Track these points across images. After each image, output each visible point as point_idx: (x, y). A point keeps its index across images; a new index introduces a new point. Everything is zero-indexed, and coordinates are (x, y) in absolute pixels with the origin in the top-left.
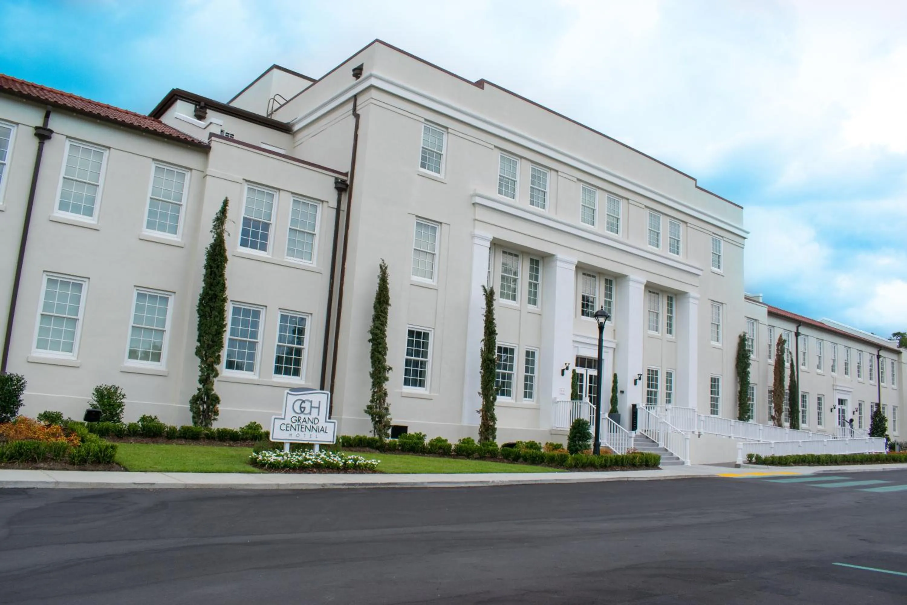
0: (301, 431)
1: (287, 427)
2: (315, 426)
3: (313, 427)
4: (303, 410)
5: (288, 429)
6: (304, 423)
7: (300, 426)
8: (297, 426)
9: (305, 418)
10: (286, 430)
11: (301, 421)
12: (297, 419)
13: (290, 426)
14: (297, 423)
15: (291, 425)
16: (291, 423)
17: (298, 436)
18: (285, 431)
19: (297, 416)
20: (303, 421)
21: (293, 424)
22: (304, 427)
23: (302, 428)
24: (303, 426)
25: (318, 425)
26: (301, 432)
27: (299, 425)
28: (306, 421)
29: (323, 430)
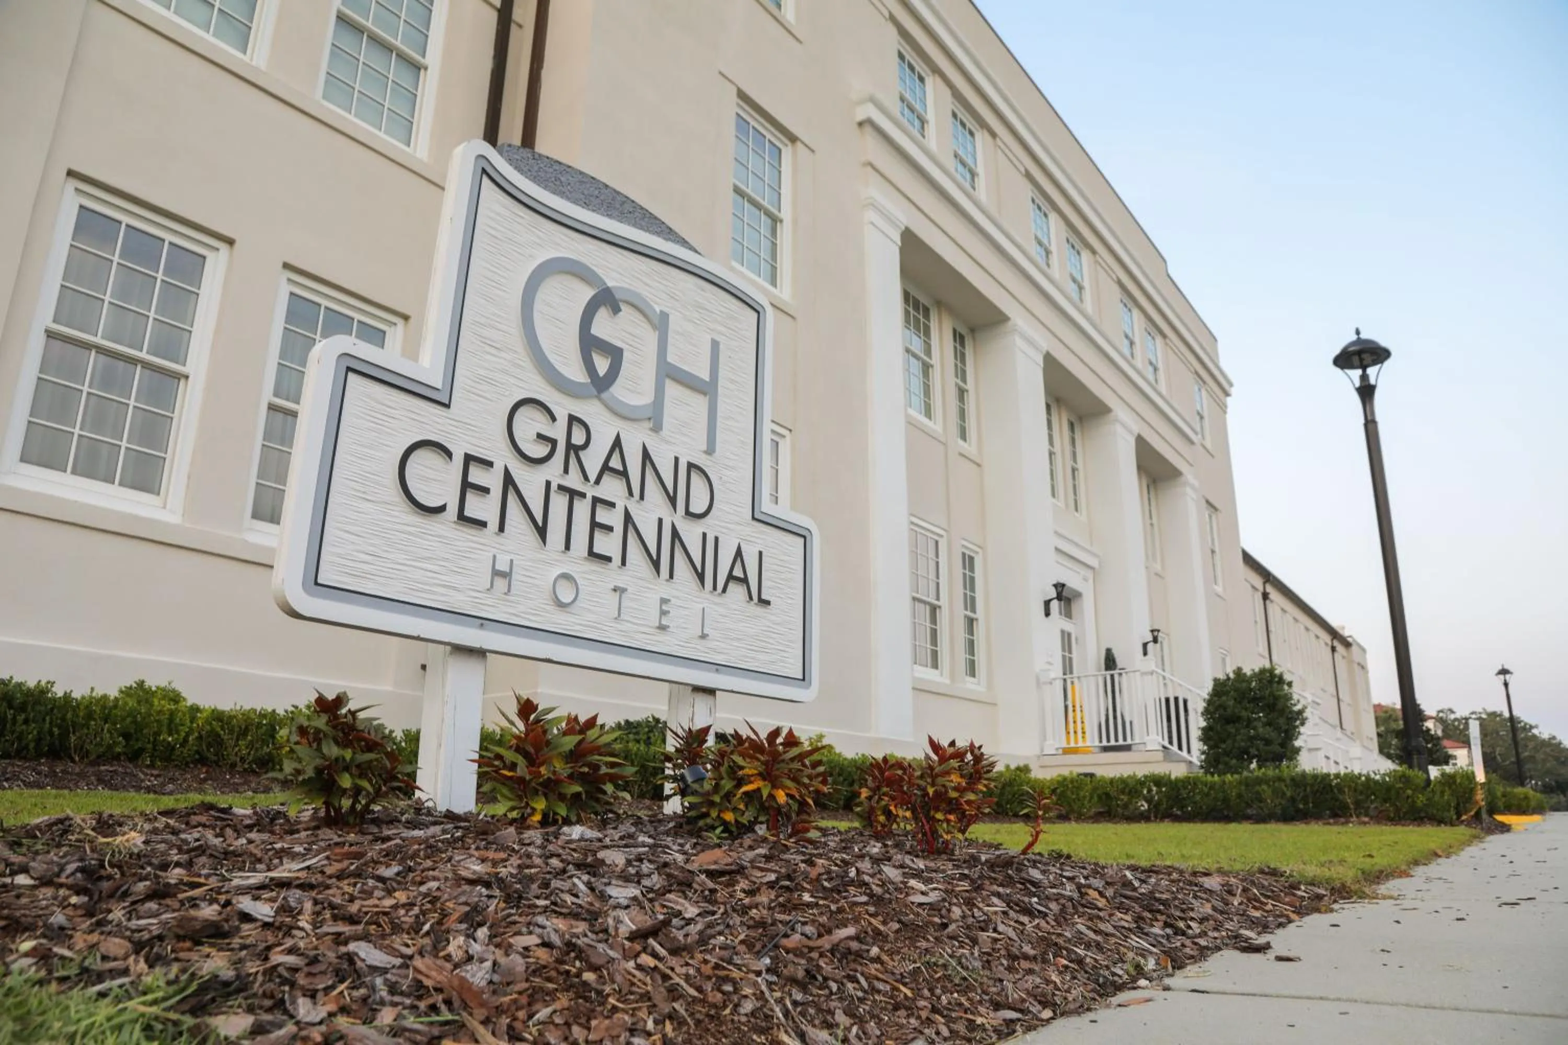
0: (592, 554)
1: (466, 485)
2: (691, 533)
3: (675, 534)
4: (602, 365)
5: (476, 507)
6: (611, 488)
7: (582, 509)
8: (559, 503)
9: (617, 444)
10: (462, 518)
11: (593, 460)
12: (558, 432)
13: (492, 480)
14: (553, 471)
15: (509, 481)
16: (503, 457)
17: (566, 598)
18: (446, 525)
19: (563, 407)
20: (606, 468)
21: (520, 473)
22: (614, 518)
23: (595, 525)
24: (603, 516)
25: (710, 525)
26: (595, 566)
27: (573, 494)
28: (624, 474)
29: (744, 581)
